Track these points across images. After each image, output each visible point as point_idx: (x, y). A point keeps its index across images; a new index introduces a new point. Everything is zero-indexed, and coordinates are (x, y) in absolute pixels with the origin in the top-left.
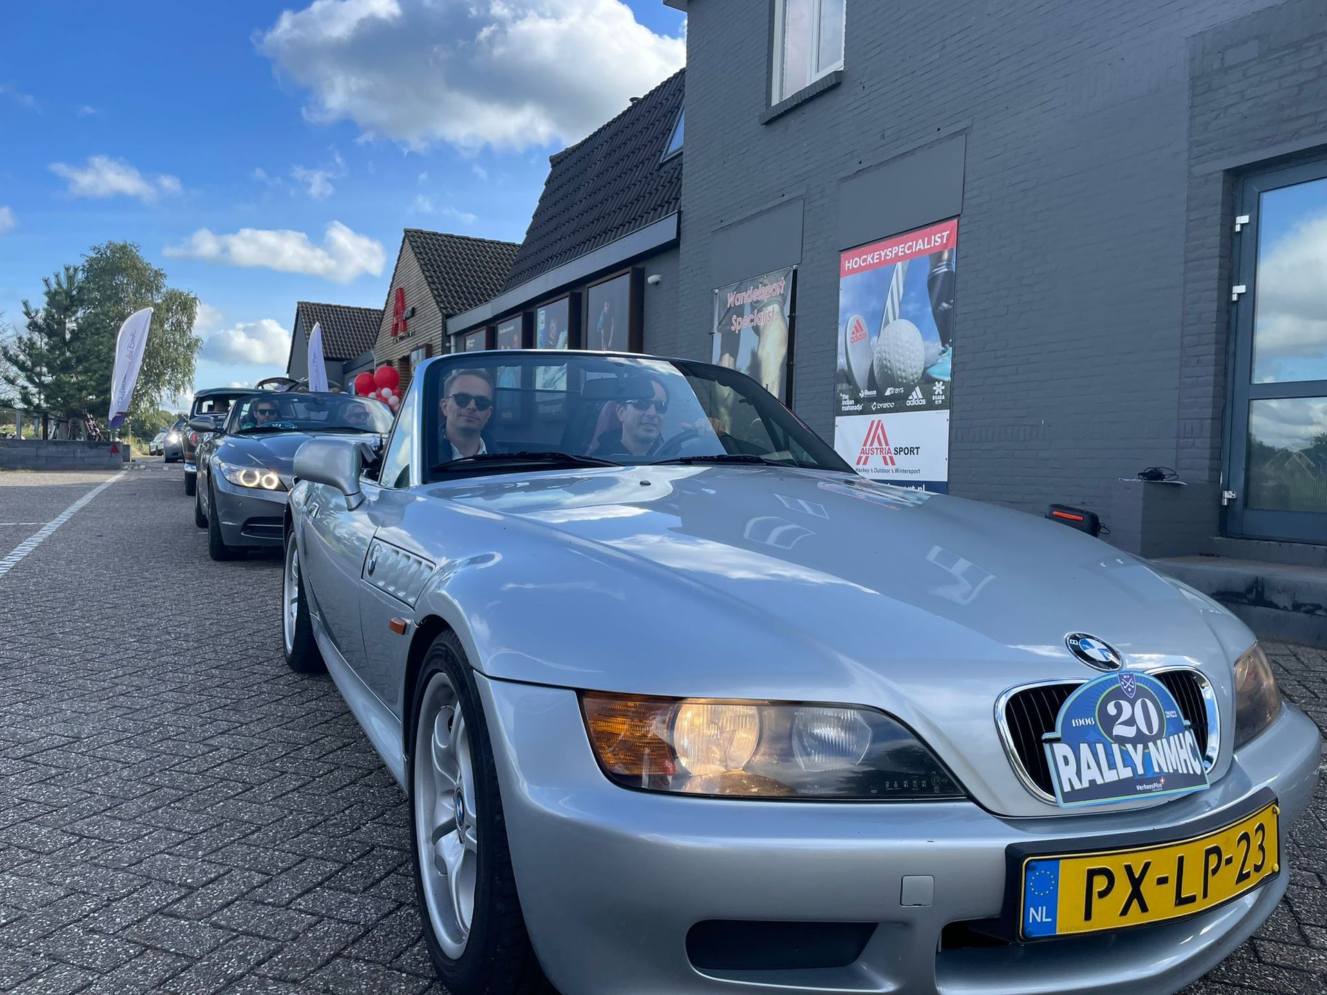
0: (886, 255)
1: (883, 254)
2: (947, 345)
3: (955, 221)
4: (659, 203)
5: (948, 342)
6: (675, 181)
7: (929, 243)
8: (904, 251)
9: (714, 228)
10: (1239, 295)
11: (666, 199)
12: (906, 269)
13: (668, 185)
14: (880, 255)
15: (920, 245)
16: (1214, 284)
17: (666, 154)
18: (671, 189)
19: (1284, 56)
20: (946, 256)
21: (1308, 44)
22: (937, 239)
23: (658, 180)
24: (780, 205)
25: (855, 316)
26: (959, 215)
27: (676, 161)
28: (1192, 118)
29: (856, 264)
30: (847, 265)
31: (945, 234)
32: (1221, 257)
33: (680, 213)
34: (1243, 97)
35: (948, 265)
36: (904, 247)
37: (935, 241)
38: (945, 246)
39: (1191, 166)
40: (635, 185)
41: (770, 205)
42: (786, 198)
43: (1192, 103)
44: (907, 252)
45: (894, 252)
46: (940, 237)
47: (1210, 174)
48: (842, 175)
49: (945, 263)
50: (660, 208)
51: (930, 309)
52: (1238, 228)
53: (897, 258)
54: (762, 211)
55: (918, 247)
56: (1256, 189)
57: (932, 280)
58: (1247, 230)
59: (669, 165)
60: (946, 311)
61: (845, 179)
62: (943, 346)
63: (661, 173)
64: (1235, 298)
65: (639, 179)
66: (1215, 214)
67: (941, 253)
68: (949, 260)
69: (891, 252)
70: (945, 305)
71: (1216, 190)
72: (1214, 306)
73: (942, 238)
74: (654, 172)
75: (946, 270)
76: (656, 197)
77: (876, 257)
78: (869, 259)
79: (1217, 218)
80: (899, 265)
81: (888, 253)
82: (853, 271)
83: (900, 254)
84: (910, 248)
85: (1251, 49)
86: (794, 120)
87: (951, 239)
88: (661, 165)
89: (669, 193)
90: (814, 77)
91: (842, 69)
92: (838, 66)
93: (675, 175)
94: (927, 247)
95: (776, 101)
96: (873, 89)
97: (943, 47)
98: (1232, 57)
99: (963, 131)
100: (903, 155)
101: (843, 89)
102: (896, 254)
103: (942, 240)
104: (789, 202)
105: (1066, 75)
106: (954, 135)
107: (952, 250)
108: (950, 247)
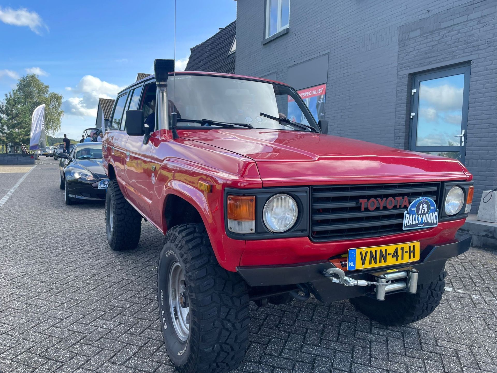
0: (303, 95)
3: (325, 85)
6: (233, 62)
7: (317, 92)
8: (309, 94)
10: (413, 116)
11: (230, 69)
12: (309, 101)
16: (404, 112)
17: (230, 52)
19: (428, 35)
21: (435, 32)
22: (320, 91)
23: (228, 61)
24: (268, 75)
25: (293, 116)
26: (326, 83)
27: (234, 54)
28: (399, 55)
30: (290, 98)
31: (322, 89)
32: (407, 103)
34: (414, 49)
35: (323, 100)
36: (309, 93)
37: (319, 92)
38: (322, 94)
39: (398, 72)
40: (220, 62)
41: (264, 75)
42: (270, 72)
43: (399, 50)
44: (310, 95)
45: (306, 94)
46: (320, 90)
47: (404, 75)
48: (289, 65)
49: (322, 99)
52: (413, 94)
55: (313, 93)
56: (418, 80)
58: (416, 94)
59: (231, 55)
61: (290, 67)
63: (229, 58)
64: (411, 117)
65: (221, 60)
66: (405, 88)
67: (321, 96)
68: (323, 98)
69: (305, 94)
71: (406, 80)
72: (404, 120)
74: (226, 58)
75: (322, 102)
76: (227, 68)
79: (406, 90)
80: (307, 99)
81: (304, 95)
82: (292, 100)
83: (308, 95)
84: (311, 93)
85: (418, 33)
86: (273, 45)
87: (324, 91)
88: (229, 56)
89: (231, 66)
90: (280, 29)
91: (289, 28)
92: (287, 26)
93: (234, 60)
94: (316, 93)
95: (267, 37)
96: (299, 36)
97: (321, 23)
98: (412, 35)
99: (327, 53)
100: (308, 60)
101: (289, 34)
102: (306, 95)
103: (321, 91)
104: (271, 74)
105: (360, 37)
106: (325, 55)
107: (324, 95)
108: (323, 94)
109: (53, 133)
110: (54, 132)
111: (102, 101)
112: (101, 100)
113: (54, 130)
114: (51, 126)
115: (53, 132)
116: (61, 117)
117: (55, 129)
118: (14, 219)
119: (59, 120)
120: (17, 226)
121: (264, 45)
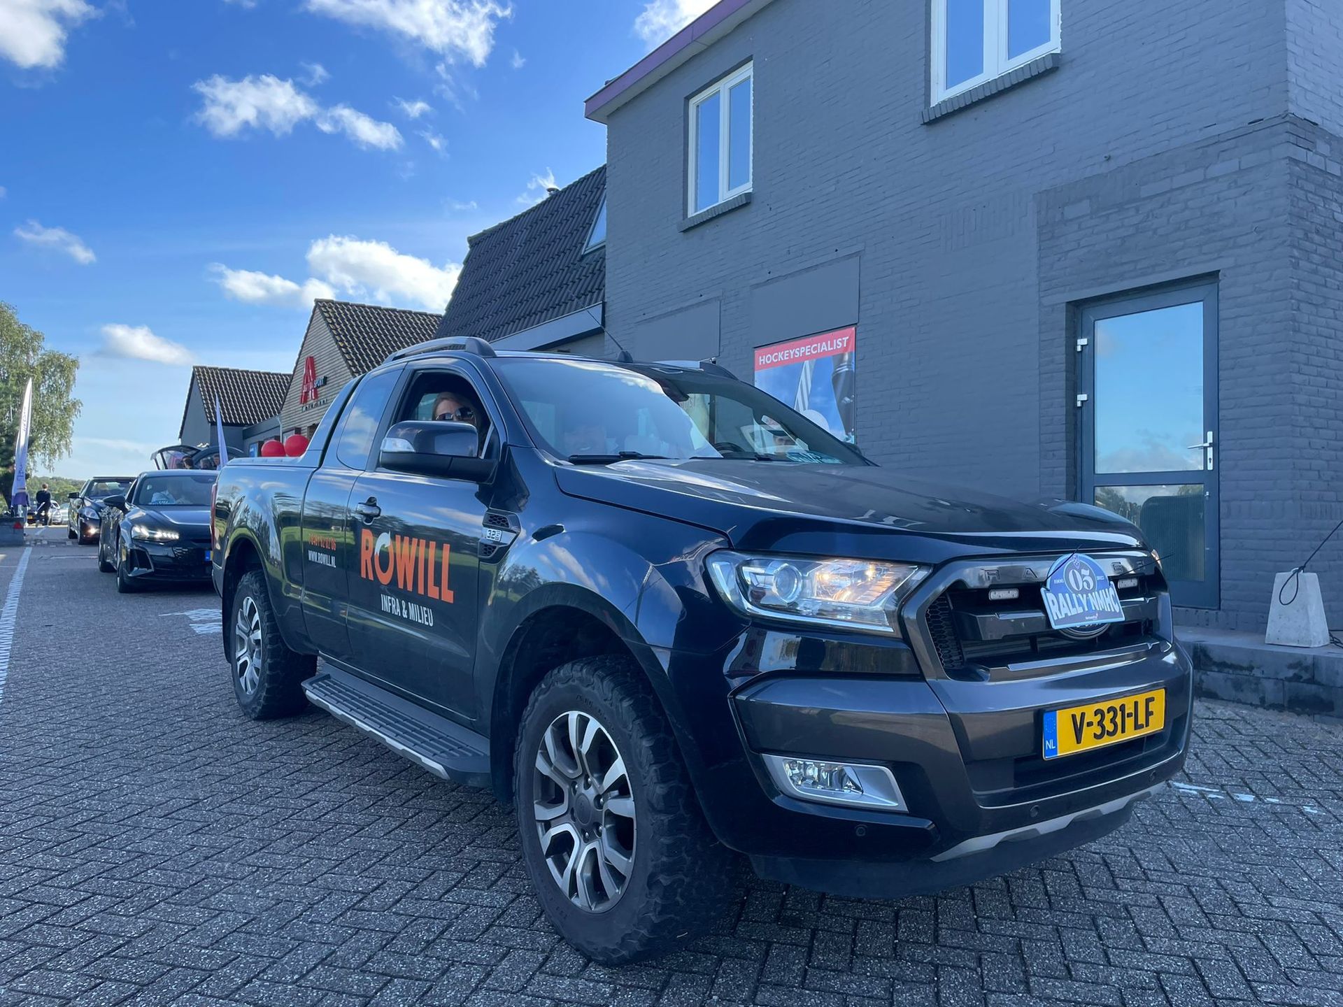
0: (795, 354)
1: (792, 353)
2: (850, 434)
3: (853, 329)
4: (582, 292)
5: (851, 431)
6: (598, 271)
7: (832, 346)
8: (810, 351)
9: (638, 319)
10: (1082, 402)
11: (589, 289)
12: (812, 366)
13: (591, 276)
14: (789, 353)
15: (824, 347)
16: (1062, 393)
17: (587, 247)
18: (593, 281)
19: (1111, 214)
20: (846, 357)
21: (1126, 207)
22: (841, 344)
23: (580, 270)
24: (698, 304)
26: (856, 324)
27: (597, 253)
28: (1040, 258)
29: (769, 360)
30: (761, 360)
31: (845, 339)
32: (1067, 371)
33: (604, 304)
34: (1079, 245)
35: (849, 366)
36: (810, 348)
37: (837, 345)
38: (846, 349)
39: (1040, 298)
40: (557, 273)
41: (689, 303)
42: (703, 298)
43: (1040, 246)
44: (813, 352)
45: (802, 351)
46: (841, 342)
47: (1056, 304)
48: (754, 282)
49: (846, 363)
50: (583, 297)
51: (835, 402)
52: (1079, 349)
53: (804, 357)
54: (682, 308)
55: (822, 349)
56: (1091, 317)
57: (836, 378)
58: (1086, 350)
59: (591, 256)
60: (848, 405)
61: (758, 285)
62: (847, 434)
63: (583, 264)
64: (1079, 404)
65: (561, 267)
66: (1061, 336)
67: (842, 355)
68: (850, 361)
69: (799, 351)
70: (847, 399)
71: (1061, 317)
72: (1063, 411)
73: (842, 342)
74: (576, 262)
75: (847, 369)
76: (580, 286)
77: (786, 355)
78: (780, 356)
79: (1063, 341)
80: (807, 363)
81: (797, 352)
82: (767, 366)
83: (807, 354)
84: (815, 349)
85: (1084, 207)
86: (709, 231)
87: (851, 343)
88: (583, 257)
89: (591, 284)
90: (726, 195)
91: (751, 191)
92: (747, 188)
93: (597, 267)
94: (829, 349)
95: (691, 213)
96: (779, 210)
97: (838, 182)
98: (1070, 212)
99: (857, 253)
100: (807, 269)
101: (753, 208)
102: (804, 353)
103: (843, 344)
104: (706, 302)
105: (940, 215)
106: (850, 256)
107: (851, 353)
108: (849, 350)
109: (47, 463)
110: (50, 460)
111: (203, 372)
112: (199, 372)
113: (49, 455)
114: (41, 442)
115: (47, 458)
116: (74, 419)
117: (53, 452)
118: (67, 677)
119: (64, 426)
120: (90, 695)
121: (685, 231)
